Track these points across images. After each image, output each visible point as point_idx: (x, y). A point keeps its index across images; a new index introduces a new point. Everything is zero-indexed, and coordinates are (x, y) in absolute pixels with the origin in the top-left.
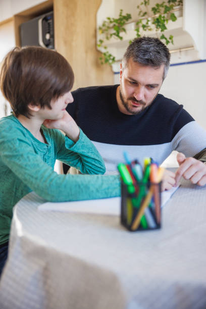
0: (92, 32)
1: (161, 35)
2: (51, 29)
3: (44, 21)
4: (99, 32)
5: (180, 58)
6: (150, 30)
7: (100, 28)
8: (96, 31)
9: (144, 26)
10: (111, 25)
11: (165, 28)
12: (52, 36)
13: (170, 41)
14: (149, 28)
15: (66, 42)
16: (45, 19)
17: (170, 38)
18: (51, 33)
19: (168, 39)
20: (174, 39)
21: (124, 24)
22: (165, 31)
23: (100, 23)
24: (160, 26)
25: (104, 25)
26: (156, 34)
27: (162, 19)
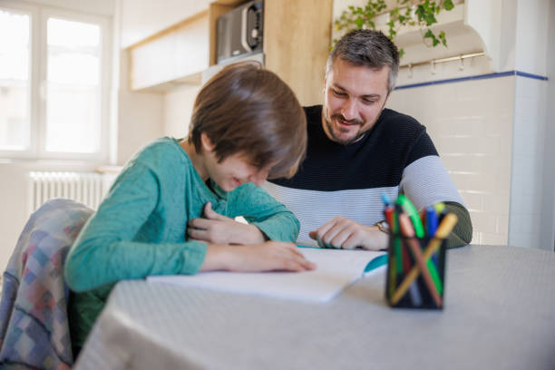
0: (325, 28)
1: (427, 31)
2: (261, 23)
3: (251, 11)
4: (335, 28)
5: (461, 70)
6: (413, 24)
7: (337, 22)
8: (331, 27)
9: (402, 19)
10: (355, 17)
11: (434, 21)
12: (261, 34)
13: (440, 40)
14: (410, 21)
15: (281, 43)
16: (253, 8)
17: (440, 37)
18: (260, 29)
19: (437, 37)
20: (446, 38)
21: (373, 15)
22: (434, 25)
23: (337, 14)
24: (424, 17)
25: (343, 18)
26: (421, 30)
27: (430, 7)
